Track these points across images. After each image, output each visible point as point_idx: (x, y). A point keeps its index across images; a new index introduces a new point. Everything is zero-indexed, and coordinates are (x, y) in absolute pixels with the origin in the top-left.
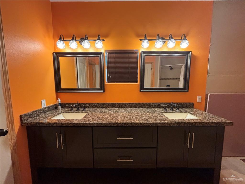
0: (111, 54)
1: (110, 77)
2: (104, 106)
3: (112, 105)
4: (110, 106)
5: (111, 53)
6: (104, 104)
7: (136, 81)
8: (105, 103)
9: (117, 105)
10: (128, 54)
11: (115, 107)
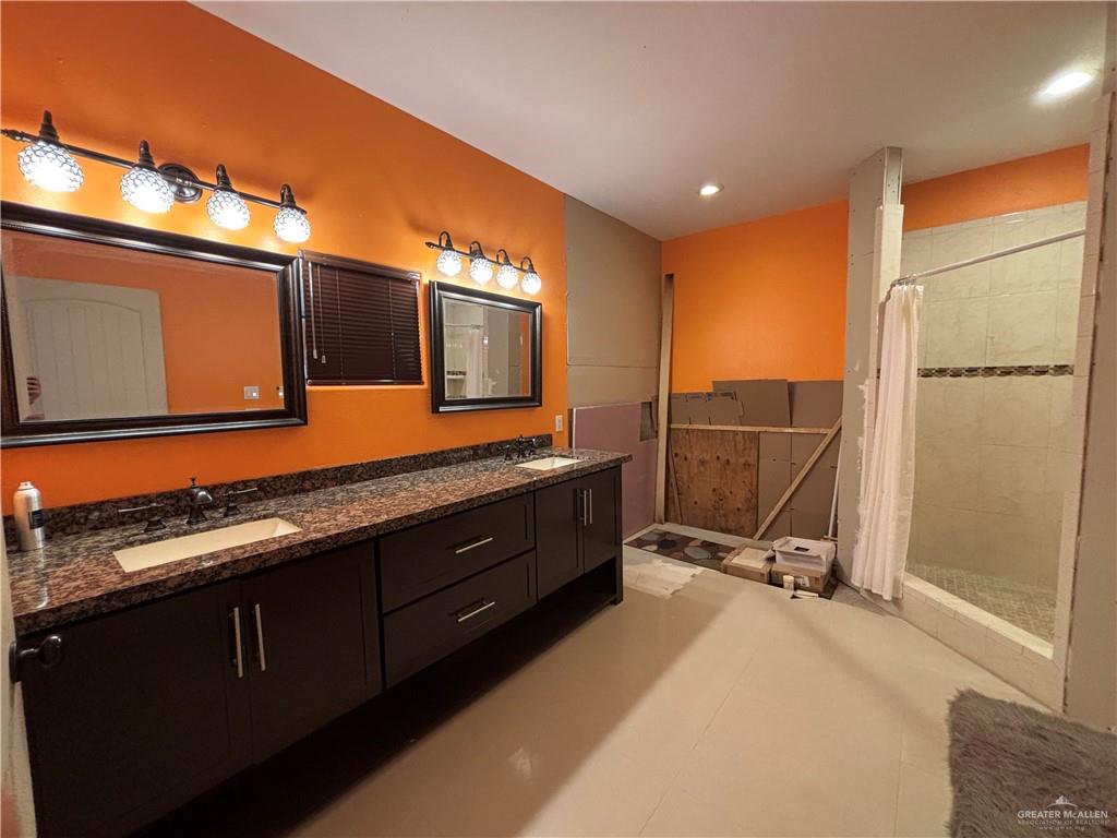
0: (325, 271)
1: (323, 361)
2: (307, 485)
3: (339, 475)
4: (334, 478)
5: (322, 266)
6: (306, 476)
7: (417, 379)
8: (309, 472)
9: (361, 470)
10: (385, 281)
11: (350, 479)
